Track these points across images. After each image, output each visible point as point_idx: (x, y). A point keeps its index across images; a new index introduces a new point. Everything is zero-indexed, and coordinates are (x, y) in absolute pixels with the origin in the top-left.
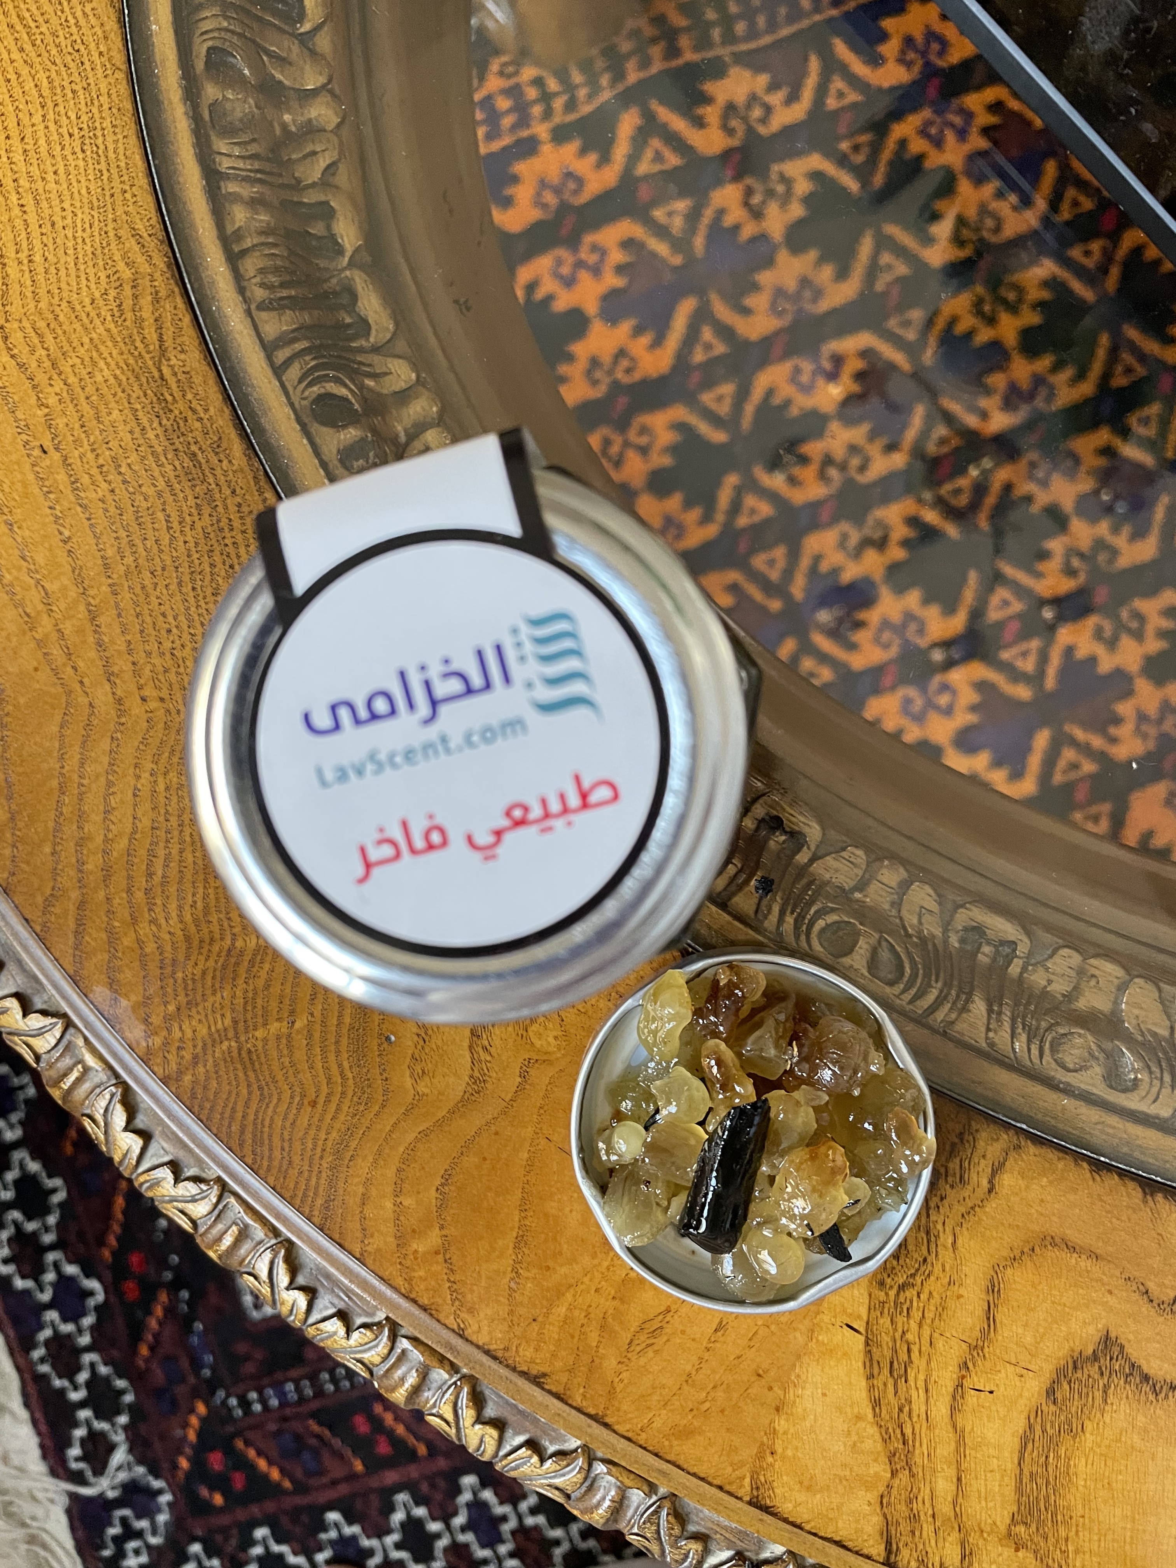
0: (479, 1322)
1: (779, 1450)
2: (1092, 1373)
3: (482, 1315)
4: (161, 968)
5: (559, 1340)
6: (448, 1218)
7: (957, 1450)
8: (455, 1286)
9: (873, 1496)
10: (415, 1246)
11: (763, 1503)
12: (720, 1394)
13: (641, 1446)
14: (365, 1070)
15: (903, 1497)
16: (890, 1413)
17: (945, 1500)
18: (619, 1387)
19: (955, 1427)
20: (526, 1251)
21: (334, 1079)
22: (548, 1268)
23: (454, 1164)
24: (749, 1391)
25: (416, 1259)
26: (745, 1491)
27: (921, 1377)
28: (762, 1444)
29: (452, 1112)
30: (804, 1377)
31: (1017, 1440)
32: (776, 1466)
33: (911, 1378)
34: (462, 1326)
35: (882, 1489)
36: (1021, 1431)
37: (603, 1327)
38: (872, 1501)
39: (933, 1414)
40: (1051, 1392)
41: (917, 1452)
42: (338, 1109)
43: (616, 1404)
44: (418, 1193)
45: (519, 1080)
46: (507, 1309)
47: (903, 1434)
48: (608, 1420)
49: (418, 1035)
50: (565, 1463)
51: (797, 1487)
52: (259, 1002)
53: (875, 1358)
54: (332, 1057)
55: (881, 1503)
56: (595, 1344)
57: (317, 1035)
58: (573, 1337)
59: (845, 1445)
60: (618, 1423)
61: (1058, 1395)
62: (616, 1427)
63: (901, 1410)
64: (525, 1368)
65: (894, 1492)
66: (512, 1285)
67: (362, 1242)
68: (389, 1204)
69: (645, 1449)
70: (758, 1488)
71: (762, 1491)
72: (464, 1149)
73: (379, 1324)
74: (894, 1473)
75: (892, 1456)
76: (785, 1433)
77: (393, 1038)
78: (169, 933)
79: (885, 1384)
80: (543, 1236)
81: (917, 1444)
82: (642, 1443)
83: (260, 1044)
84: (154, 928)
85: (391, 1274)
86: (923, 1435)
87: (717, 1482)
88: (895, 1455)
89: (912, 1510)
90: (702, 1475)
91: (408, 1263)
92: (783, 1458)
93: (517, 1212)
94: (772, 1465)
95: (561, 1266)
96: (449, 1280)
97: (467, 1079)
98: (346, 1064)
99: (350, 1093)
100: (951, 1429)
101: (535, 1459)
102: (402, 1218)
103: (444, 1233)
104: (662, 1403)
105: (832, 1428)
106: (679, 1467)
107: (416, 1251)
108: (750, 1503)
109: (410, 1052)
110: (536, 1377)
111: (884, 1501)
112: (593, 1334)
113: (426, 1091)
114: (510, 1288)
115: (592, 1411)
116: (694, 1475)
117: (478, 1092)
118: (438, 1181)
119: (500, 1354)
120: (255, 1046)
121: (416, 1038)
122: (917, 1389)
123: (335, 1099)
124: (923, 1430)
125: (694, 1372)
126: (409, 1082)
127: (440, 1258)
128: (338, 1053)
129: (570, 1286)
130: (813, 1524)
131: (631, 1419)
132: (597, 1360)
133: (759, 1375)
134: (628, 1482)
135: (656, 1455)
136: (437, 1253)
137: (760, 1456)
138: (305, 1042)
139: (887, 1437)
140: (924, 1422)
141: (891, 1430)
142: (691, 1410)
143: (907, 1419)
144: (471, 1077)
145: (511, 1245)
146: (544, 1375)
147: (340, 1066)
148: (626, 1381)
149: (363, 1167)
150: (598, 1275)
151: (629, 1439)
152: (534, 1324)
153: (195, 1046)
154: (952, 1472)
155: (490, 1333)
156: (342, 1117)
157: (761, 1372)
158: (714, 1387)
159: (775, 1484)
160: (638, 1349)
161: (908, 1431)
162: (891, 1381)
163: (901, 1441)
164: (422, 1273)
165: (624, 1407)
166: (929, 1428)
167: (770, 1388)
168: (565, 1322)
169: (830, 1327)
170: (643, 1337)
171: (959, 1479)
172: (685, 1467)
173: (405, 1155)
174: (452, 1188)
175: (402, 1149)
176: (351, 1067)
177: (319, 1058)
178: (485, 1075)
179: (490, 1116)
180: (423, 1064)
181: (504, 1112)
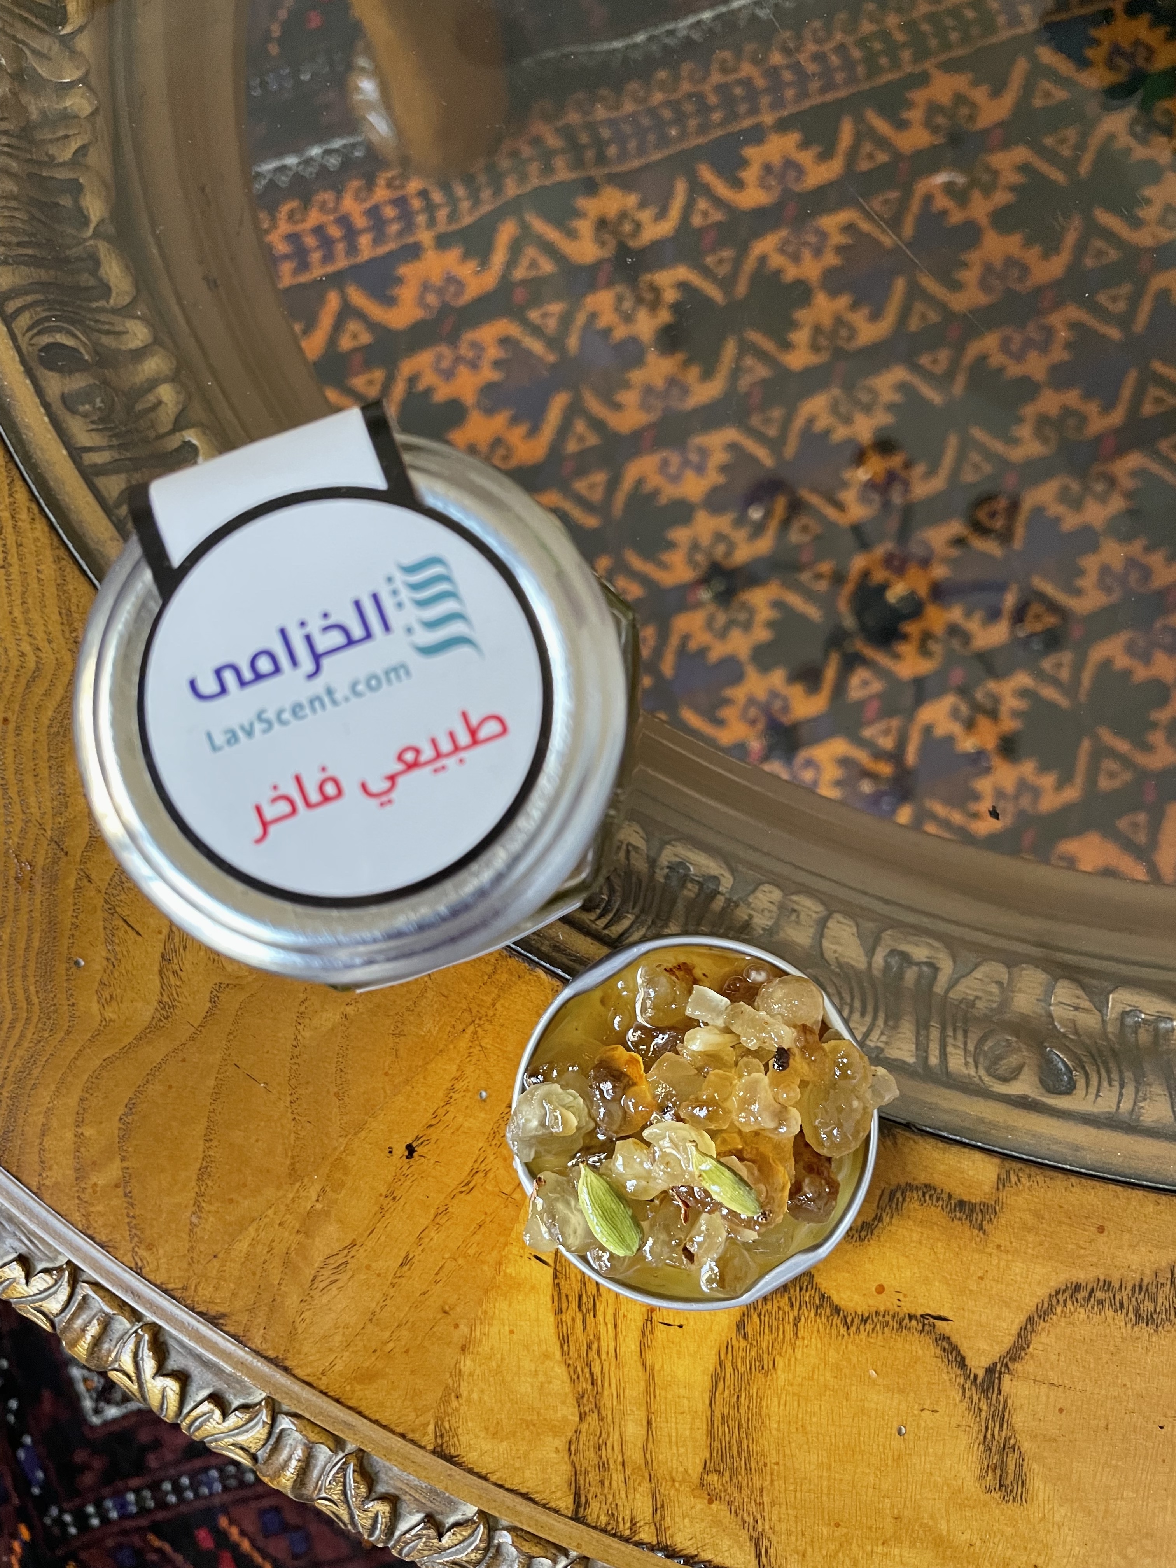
0: (158, 1260)
1: (465, 1394)
2: (782, 1305)
3: (161, 1252)
5: (240, 1278)
6: (130, 1149)
7: (647, 1391)
8: (134, 1222)
9: (560, 1443)
10: (95, 1180)
11: (447, 1452)
12: (404, 1333)
13: (321, 1392)
14: (52, 995)
15: (592, 1443)
16: (578, 1350)
17: (635, 1445)
18: (301, 1328)
19: (644, 1364)
20: (210, 1183)
21: (19, 1005)
22: (231, 1201)
23: (138, 1092)
24: (435, 1329)
25: (95, 1192)
26: (429, 1440)
27: (610, 1312)
28: (447, 1387)
29: (138, 1039)
30: (490, 1313)
31: (707, 1378)
32: (462, 1411)
33: (600, 1313)
34: (140, 1264)
35: (570, 1434)
36: (712, 1369)
37: (286, 1263)
38: (560, 1448)
39: (622, 1350)
40: (741, 1326)
41: (606, 1393)
42: (22, 1035)
43: (297, 1346)
44: (101, 1123)
45: (209, 1005)
46: (187, 1246)
47: (592, 1374)
48: (288, 1363)
49: (108, 959)
50: (247, 1416)
51: (482, 1434)
53: (564, 1292)
54: (18, 982)
55: (570, 1450)
56: (276, 1282)
57: (4, 959)
58: (254, 1274)
59: (532, 1387)
60: (301, 1367)
61: (749, 1329)
62: (296, 1371)
63: (589, 1347)
64: (203, 1309)
65: (583, 1437)
66: (194, 1220)
67: (40, 1175)
68: (69, 1135)
69: (325, 1394)
70: (442, 1436)
71: (446, 1438)
72: (150, 1077)
73: (60, 1269)
74: (582, 1417)
75: (580, 1398)
76: (471, 1374)
77: (83, 963)
79: (573, 1320)
80: (228, 1167)
81: (606, 1384)
82: (323, 1388)
85: (68, 1209)
86: (612, 1374)
87: (400, 1430)
88: (583, 1397)
89: (601, 1457)
90: (384, 1423)
91: (86, 1197)
92: (468, 1401)
93: (201, 1142)
94: (457, 1410)
95: (245, 1198)
96: (128, 1216)
97: (156, 1004)
98: (32, 989)
99: (35, 1019)
100: (640, 1367)
101: (217, 1413)
102: (82, 1150)
103: (125, 1164)
104: (345, 1344)
105: (519, 1367)
106: (360, 1413)
107: (95, 1185)
108: (434, 1452)
109: (98, 977)
110: (215, 1317)
111: (573, 1448)
112: (275, 1271)
113: (114, 1016)
114: (191, 1223)
115: (271, 1354)
116: (376, 1422)
117: (166, 1018)
118: (121, 1110)
119: (177, 1294)
121: (105, 963)
122: (606, 1324)
123: (19, 1026)
124: (613, 1368)
125: (378, 1310)
126: (95, 1008)
127: (120, 1191)
128: (25, 977)
129: (253, 1220)
130: (498, 1474)
131: (311, 1362)
132: (279, 1299)
133: (445, 1312)
134: (313, 1437)
135: (338, 1401)
136: (117, 1186)
137: (445, 1400)
139: (575, 1377)
140: (613, 1359)
141: (579, 1369)
142: (375, 1351)
143: (596, 1357)
144: (160, 1002)
145: (195, 1177)
146: (223, 1316)
147: (26, 990)
148: (308, 1321)
149: (45, 1095)
150: (283, 1208)
151: (309, 1384)
152: (215, 1260)
154: (642, 1415)
155: (168, 1270)
156: (26, 1044)
157: (447, 1308)
158: (399, 1326)
159: (460, 1431)
160: (322, 1285)
161: (597, 1370)
162: (579, 1316)
163: (590, 1382)
164: (100, 1208)
165: (305, 1349)
166: (618, 1366)
167: (456, 1326)
168: (247, 1258)
169: (518, 1258)
170: (326, 1273)
171: (649, 1423)
172: (367, 1413)
173: (89, 1084)
174: (136, 1118)
175: (86, 1077)
176: (37, 992)
177: (6, 982)
178: (175, 1000)
179: (178, 1043)
180: (112, 988)
181: (192, 1038)
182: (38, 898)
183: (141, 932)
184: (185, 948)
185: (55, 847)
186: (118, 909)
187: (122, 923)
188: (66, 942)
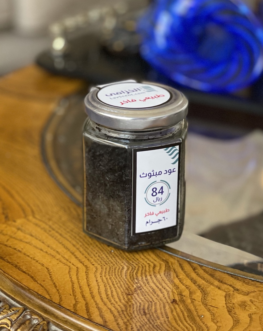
4: (118, 313)
14: (198, 324)
29: (232, 328)
45: (249, 319)
49: (211, 314)
52: (155, 315)
57: (177, 319)
77: (203, 317)
78: (118, 305)
83: (159, 324)
84: (113, 305)
97: (233, 321)
98: (191, 324)
99: (195, 330)
109: (210, 318)
113: (221, 325)
117: (238, 323)
120: (158, 324)
121: (210, 315)
126: (214, 324)
128: (187, 322)
138: (174, 321)
144: (234, 320)
147: (189, 324)
153: (137, 327)
176: (193, 324)
177: (181, 323)
178: (238, 319)
179: (245, 328)
180: (216, 320)
181: (249, 326)
182: (181, 306)
183: (218, 307)
184: (234, 308)
185: (180, 295)
186: (208, 304)
187: (210, 307)
188: (195, 313)
